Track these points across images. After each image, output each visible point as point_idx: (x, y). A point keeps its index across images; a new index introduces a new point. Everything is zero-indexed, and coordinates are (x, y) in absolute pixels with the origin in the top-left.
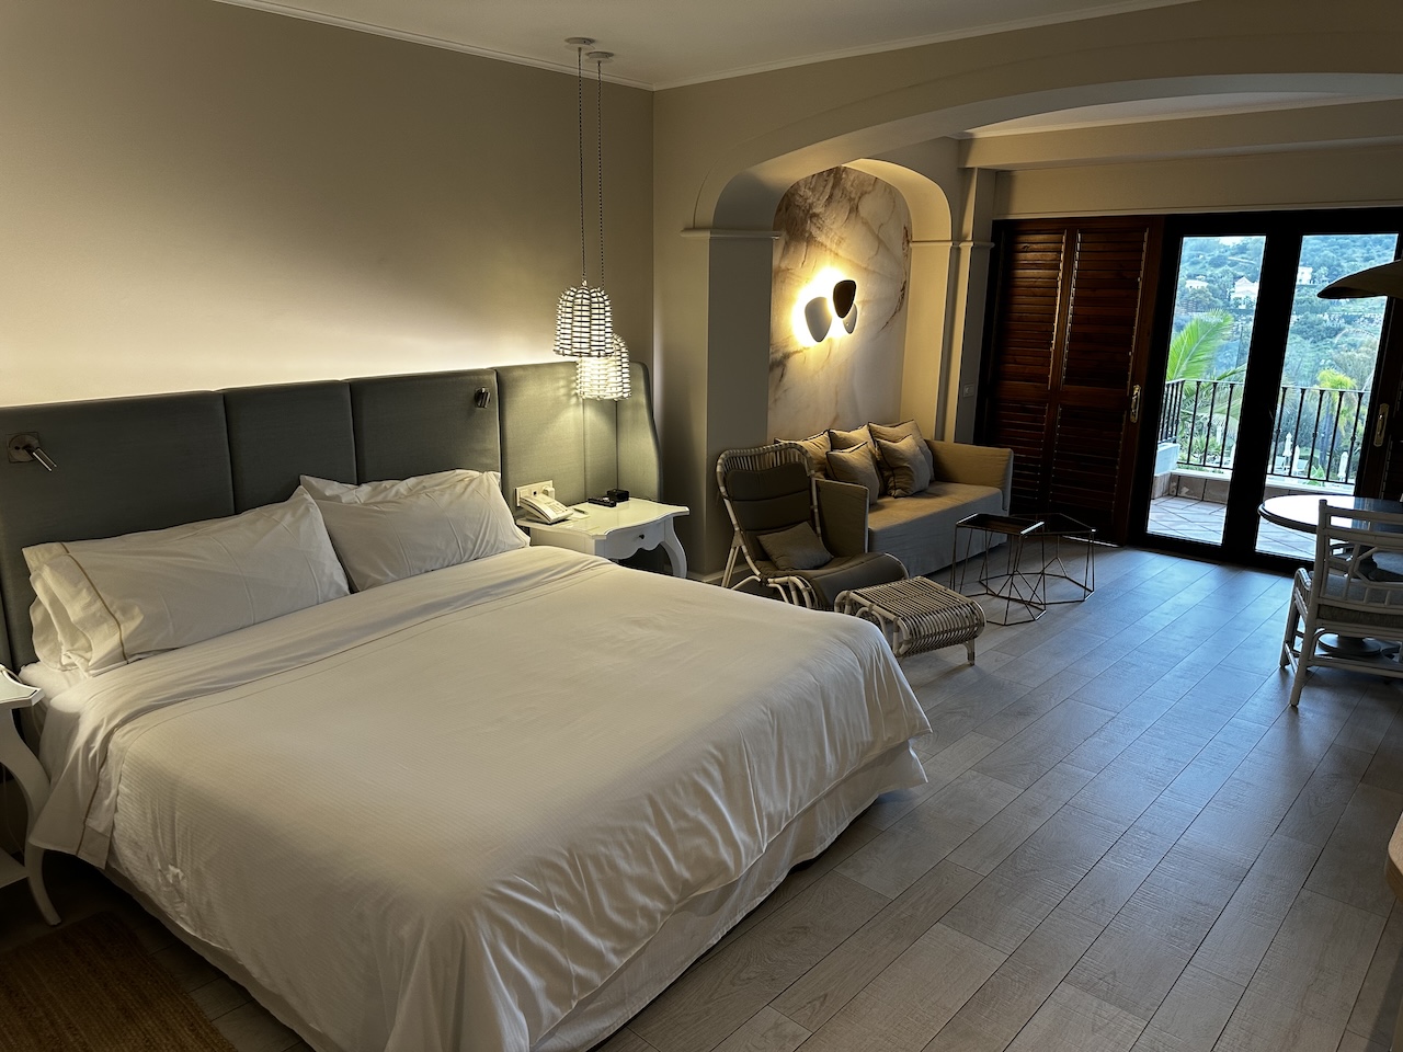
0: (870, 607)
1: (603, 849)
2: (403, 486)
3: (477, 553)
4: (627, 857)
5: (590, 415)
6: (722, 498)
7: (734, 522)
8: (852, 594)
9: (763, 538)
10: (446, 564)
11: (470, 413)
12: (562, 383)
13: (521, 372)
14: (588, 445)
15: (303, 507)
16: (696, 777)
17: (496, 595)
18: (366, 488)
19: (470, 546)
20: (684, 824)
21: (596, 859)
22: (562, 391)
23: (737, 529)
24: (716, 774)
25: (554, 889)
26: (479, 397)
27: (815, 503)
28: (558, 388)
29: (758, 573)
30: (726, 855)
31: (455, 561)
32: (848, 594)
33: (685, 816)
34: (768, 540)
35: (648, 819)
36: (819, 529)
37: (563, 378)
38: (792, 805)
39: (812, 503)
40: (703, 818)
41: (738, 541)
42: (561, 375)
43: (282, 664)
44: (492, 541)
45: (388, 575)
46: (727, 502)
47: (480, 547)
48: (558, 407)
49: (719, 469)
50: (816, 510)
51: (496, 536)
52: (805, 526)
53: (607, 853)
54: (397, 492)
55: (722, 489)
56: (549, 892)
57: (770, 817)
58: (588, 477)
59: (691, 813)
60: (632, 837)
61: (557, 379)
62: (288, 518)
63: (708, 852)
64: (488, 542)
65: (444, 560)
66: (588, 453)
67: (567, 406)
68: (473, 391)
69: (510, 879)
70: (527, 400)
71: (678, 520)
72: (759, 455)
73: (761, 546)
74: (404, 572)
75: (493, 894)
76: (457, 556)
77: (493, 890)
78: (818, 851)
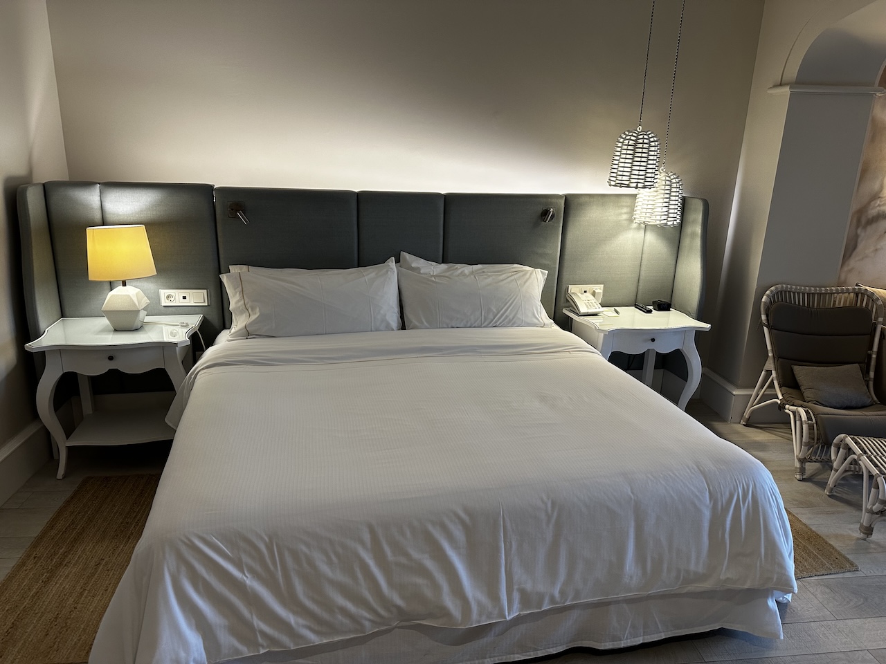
0: (860, 456)
1: (304, 548)
2: (467, 269)
3: (496, 322)
4: (330, 563)
5: (651, 238)
6: (761, 325)
7: (769, 348)
8: (849, 440)
9: (797, 369)
10: (469, 325)
11: (536, 225)
12: (625, 210)
13: (587, 199)
14: (644, 263)
15: (385, 270)
16: (430, 528)
17: (480, 353)
18: (444, 266)
19: (491, 316)
20: (403, 560)
21: (295, 555)
22: (625, 217)
23: (770, 355)
24: (459, 533)
25: (246, 559)
26: (545, 213)
27: (875, 348)
28: (621, 214)
29: (781, 397)
30: (449, 602)
31: (476, 324)
32: (845, 438)
33: (407, 555)
34: (801, 372)
35: (362, 543)
36: (872, 374)
37: (627, 206)
38: (562, 593)
39: (871, 348)
40: (429, 564)
41: (769, 365)
42: (624, 204)
43: (311, 360)
44: (511, 317)
45: (422, 323)
46: (765, 329)
47: (499, 319)
48: (618, 229)
49: (764, 299)
50: (874, 356)
51: (516, 314)
52: (854, 368)
53: (308, 552)
54: (462, 272)
55: (763, 317)
56: (240, 559)
57: (523, 592)
58: (640, 288)
59: (415, 555)
60: (340, 550)
61: (622, 207)
62: (373, 275)
63: (428, 593)
64: (507, 317)
65: (467, 322)
66: (643, 268)
67: (628, 228)
68: (540, 209)
69: (205, 536)
70: (588, 221)
71: (699, 333)
72: (820, 294)
73: (793, 375)
74: (434, 324)
75: (187, 542)
76: (479, 321)
77: (189, 540)
78: (608, 645)
